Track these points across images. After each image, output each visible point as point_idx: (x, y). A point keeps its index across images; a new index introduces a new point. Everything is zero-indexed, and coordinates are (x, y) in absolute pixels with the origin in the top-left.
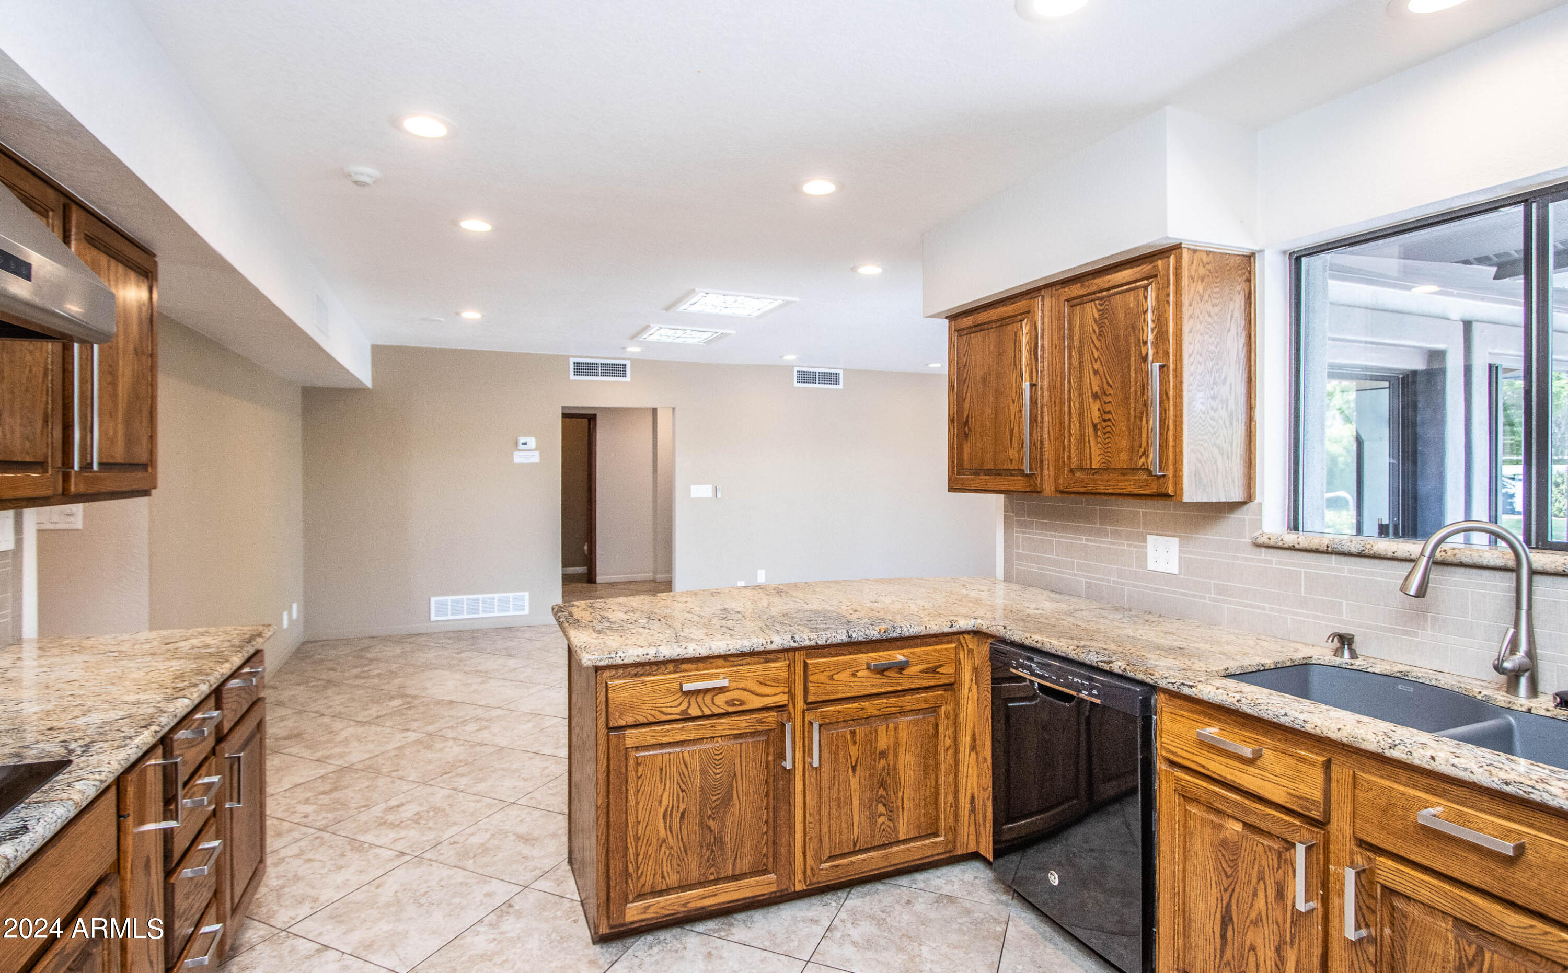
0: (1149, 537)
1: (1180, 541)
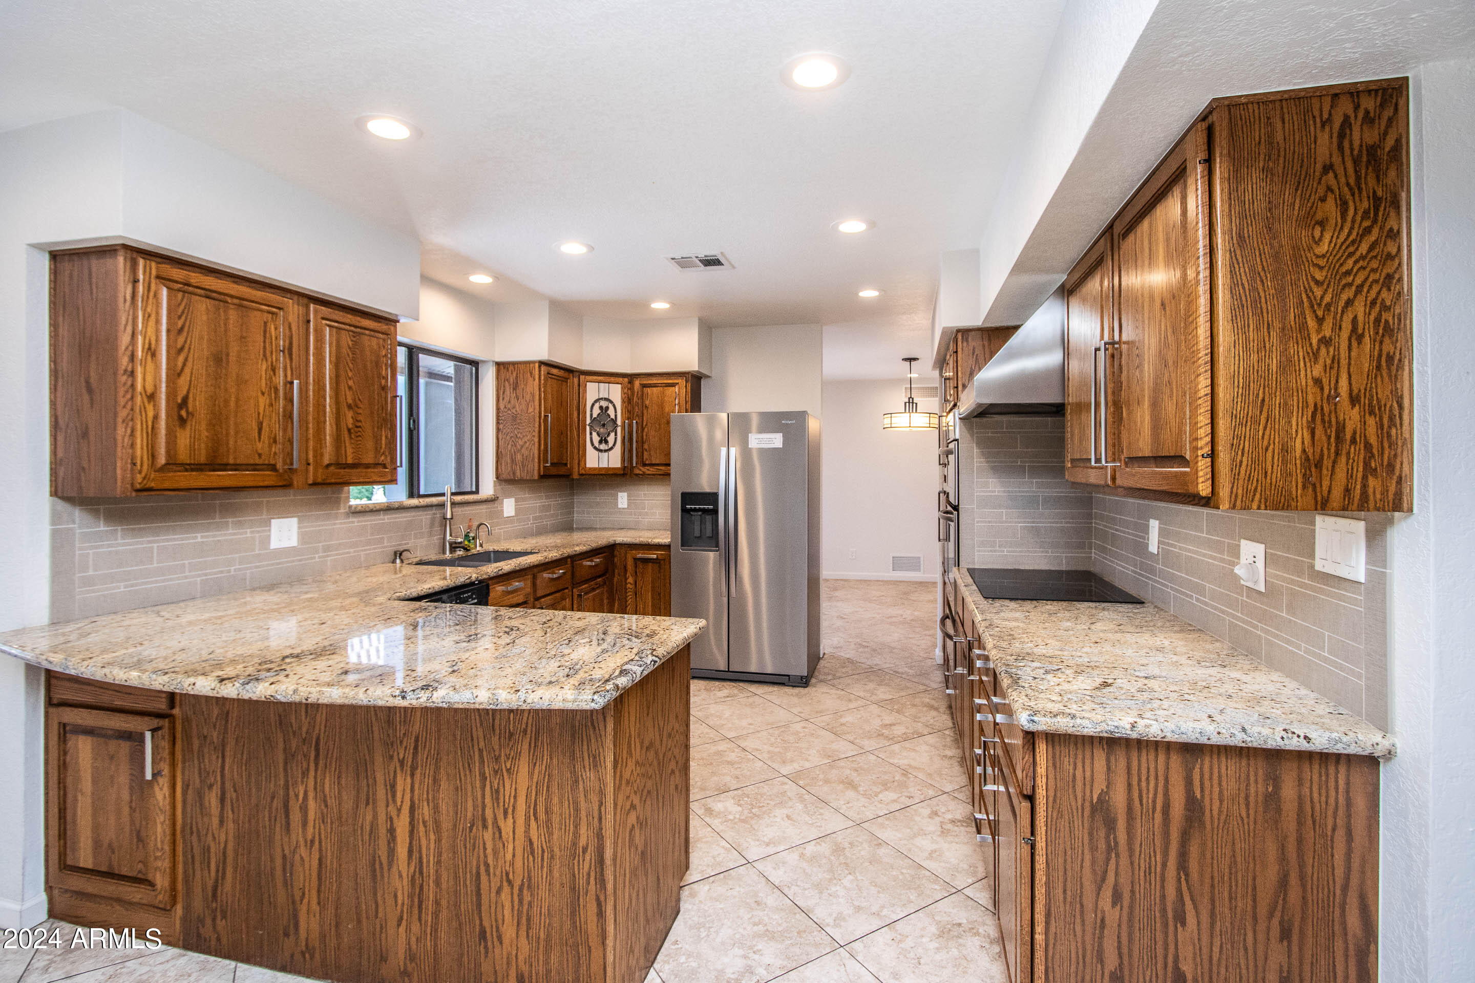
0: (273, 521)
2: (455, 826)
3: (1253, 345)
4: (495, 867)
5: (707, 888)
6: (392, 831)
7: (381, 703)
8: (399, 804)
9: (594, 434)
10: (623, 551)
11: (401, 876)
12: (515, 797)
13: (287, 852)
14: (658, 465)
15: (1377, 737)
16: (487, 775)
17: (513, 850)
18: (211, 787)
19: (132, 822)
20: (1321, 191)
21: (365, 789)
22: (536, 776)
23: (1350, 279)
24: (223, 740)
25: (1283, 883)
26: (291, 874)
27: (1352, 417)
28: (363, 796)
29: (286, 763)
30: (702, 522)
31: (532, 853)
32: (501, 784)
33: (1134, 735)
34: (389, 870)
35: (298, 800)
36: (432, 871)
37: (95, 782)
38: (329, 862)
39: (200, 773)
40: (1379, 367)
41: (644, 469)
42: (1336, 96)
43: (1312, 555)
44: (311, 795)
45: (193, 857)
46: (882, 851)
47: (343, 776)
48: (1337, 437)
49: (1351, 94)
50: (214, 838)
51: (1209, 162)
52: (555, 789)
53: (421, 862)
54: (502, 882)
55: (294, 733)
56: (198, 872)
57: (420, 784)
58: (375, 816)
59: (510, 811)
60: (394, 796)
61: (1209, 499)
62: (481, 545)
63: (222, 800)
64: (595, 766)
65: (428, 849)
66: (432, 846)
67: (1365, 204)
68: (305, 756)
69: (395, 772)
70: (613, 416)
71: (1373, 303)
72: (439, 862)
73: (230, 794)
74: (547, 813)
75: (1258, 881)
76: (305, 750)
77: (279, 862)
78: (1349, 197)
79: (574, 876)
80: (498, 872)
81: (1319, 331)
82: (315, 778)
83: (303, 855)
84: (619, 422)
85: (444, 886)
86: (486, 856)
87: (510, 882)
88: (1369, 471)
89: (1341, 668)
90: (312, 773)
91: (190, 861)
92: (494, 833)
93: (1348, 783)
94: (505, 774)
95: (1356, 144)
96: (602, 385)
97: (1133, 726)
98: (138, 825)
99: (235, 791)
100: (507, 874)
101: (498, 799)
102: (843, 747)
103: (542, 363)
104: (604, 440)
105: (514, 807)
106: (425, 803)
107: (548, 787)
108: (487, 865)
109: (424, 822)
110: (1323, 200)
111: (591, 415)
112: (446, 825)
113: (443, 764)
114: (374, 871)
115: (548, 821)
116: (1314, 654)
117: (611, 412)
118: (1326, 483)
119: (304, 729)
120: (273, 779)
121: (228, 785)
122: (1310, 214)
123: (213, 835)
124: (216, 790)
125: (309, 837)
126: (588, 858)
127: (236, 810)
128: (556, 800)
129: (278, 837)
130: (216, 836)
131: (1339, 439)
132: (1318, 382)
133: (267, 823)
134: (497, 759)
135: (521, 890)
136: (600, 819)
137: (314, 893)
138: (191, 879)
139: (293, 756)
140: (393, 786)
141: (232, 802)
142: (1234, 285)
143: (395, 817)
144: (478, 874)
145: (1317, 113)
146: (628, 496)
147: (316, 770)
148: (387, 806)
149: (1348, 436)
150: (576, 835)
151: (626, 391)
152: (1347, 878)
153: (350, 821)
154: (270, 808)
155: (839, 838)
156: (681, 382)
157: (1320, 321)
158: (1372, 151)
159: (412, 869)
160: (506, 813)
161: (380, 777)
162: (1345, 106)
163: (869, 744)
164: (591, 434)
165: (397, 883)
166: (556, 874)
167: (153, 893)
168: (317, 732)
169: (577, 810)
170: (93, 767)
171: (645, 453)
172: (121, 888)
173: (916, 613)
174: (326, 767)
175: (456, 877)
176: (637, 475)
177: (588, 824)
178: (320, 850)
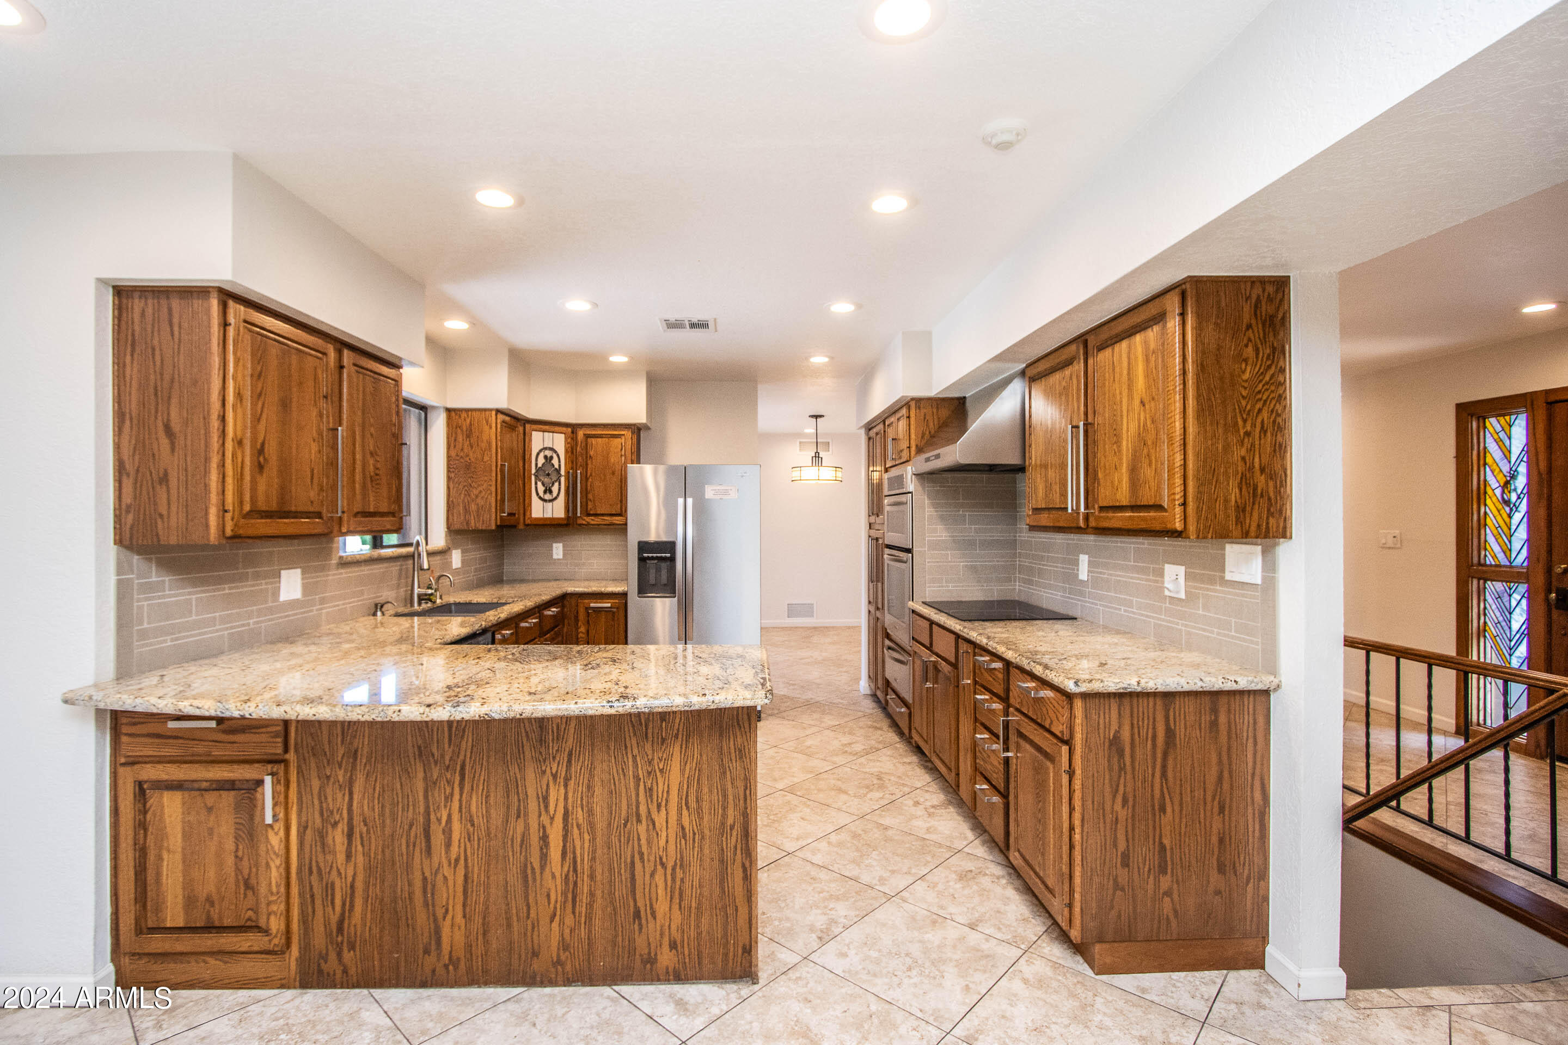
0: (283, 572)
1: (303, 573)
2: (610, 824)
3: (1209, 435)
4: (649, 854)
5: (766, 875)
6: (544, 838)
7: (590, 712)
8: (552, 812)
9: (539, 484)
10: (573, 601)
11: (554, 876)
12: (668, 792)
13: (427, 874)
14: (603, 515)
15: (1272, 678)
16: (641, 776)
17: (667, 839)
18: (335, 825)
19: (238, 870)
20: (1245, 341)
21: (516, 804)
22: (687, 772)
23: (1260, 396)
24: (351, 777)
25: (1220, 779)
26: (433, 894)
27: (1261, 480)
28: (514, 811)
29: (426, 791)
30: (658, 570)
31: (684, 836)
32: (655, 784)
33: (1139, 689)
34: (541, 873)
35: (440, 823)
36: (586, 867)
37: (186, 836)
38: (476, 876)
39: (322, 814)
40: (1275, 451)
41: (588, 519)
42: (1253, 282)
43: (1223, 571)
44: (456, 817)
45: (312, 896)
46: (890, 833)
47: (492, 795)
48: (1254, 493)
49: (1261, 282)
50: (339, 873)
51: (1183, 314)
52: (705, 781)
53: (575, 862)
54: (655, 866)
55: (436, 763)
56: (319, 912)
57: (574, 793)
58: (527, 827)
59: (663, 804)
60: (546, 807)
61: (1181, 532)
62: (441, 598)
63: (350, 835)
64: (741, 758)
65: (582, 847)
66: (586, 845)
67: (1268, 351)
68: (448, 782)
69: (548, 785)
70: (557, 466)
71: (1272, 411)
72: (593, 859)
73: (359, 828)
74: (697, 801)
75: (1207, 777)
76: (449, 776)
77: (418, 884)
78: (1260, 346)
79: (723, 850)
80: (652, 859)
81: (1244, 427)
82: (460, 800)
83: (446, 874)
84: (563, 472)
85: (599, 877)
86: (640, 846)
87: (662, 864)
88: (1270, 514)
89: (1244, 640)
90: (456, 797)
91: (309, 900)
92: (648, 825)
93: (1254, 710)
94: (658, 774)
95: (1263, 314)
96: (546, 434)
97: (1138, 683)
98: (246, 872)
99: (366, 825)
100: (661, 859)
101: (651, 796)
102: (816, 763)
103: (498, 411)
104: (548, 490)
105: (667, 801)
106: (579, 809)
107: (698, 780)
108: (641, 854)
109: (578, 826)
110: (1246, 346)
111: (536, 465)
112: (600, 824)
113: (597, 772)
114: (526, 876)
115: (699, 808)
116: (1225, 635)
117: (555, 461)
118: (1248, 521)
119: (447, 758)
120: (411, 808)
121: (357, 820)
122: (1240, 354)
123: (338, 871)
124: (342, 827)
125: (453, 857)
126: (734, 833)
127: (366, 843)
128: (706, 790)
129: (417, 860)
130: (343, 871)
131: (1255, 495)
132: (1243, 458)
133: (404, 850)
134: (650, 762)
135: (674, 869)
136: (745, 800)
137: (459, 908)
138: (310, 918)
139: (435, 783)
140: (546, 799)
141: (361, 837)
142: (1198, 396)
143: (548, 826)
144: (633, 863)
145: (1243, 292)
146: (564, 547)
147: (461, 795)
148: (540, 816)
149: (1259, 491)
150: (724, 816)
151: (569, 440)
152: (1254, 768)
153: (499, 835)
154: (408, 835)
155: (852, 827)
156: (628, 433)
157: (1245, 421)
158: (1272, 317)
159: (566, 869)
160: (659, 806)
161: (531, 792)
162: (1257, 291)
163: (840, 760)
164: (536, 483)
165: (549, 883)
166: (706, 851)
167: (267, 939)
168: (461, 757)
169: (725, 796)
170: (184, 822)
171: (589, 503)
172: (222, 941)
173: (824, 654)
174: (472, 789)
175: (611, 869)
176: (580, 525)
177: (735, 805)
178: (466, 867)
